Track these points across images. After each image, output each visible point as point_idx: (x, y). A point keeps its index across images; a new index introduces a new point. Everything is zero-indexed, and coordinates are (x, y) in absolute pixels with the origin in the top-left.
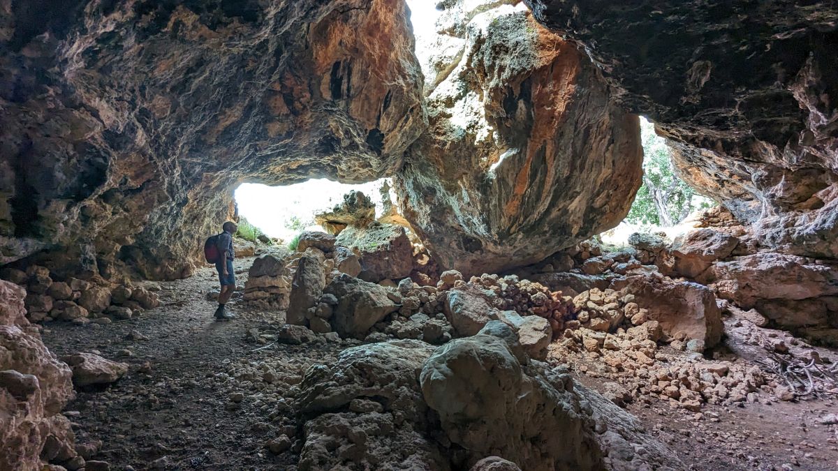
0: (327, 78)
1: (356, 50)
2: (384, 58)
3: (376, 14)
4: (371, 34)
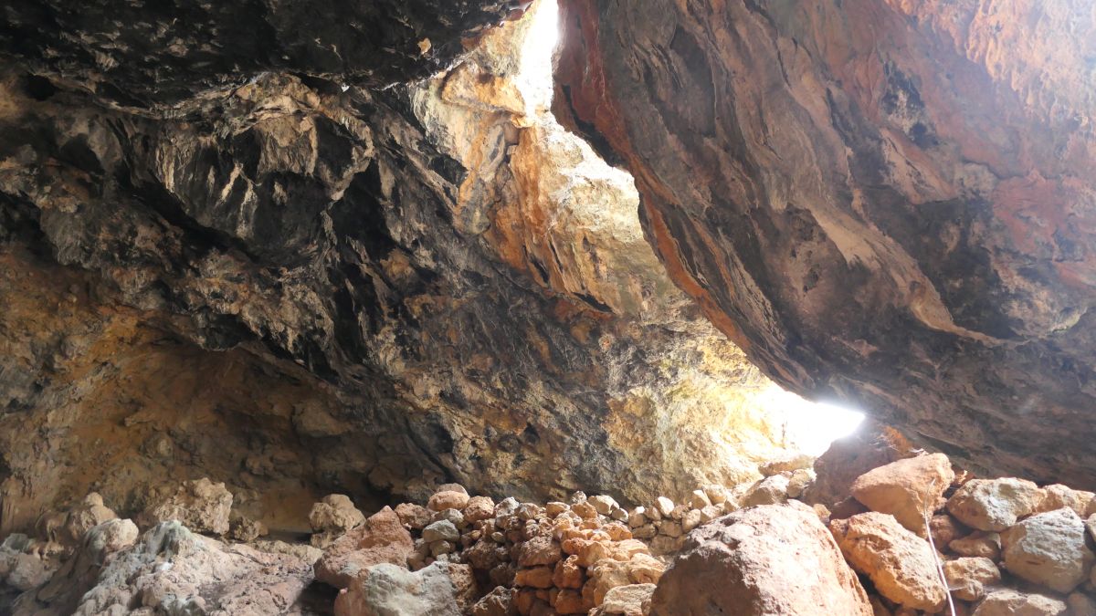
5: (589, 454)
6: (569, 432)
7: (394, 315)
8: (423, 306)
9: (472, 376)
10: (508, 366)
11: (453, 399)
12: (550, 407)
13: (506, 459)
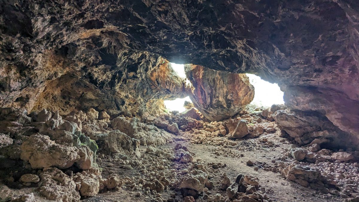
0: (156, 82)
1: (159, 76)
2: (164, 76)
3: (161, 69)
4: (161, 72)
5: (143, 107)
6: (141, 104)
7: (123, 81)
8: (129, 81)
9: (130, 93)
10: (137, 93)
11: (127, 97)
12: (140, 100)
13: (130, 107)
